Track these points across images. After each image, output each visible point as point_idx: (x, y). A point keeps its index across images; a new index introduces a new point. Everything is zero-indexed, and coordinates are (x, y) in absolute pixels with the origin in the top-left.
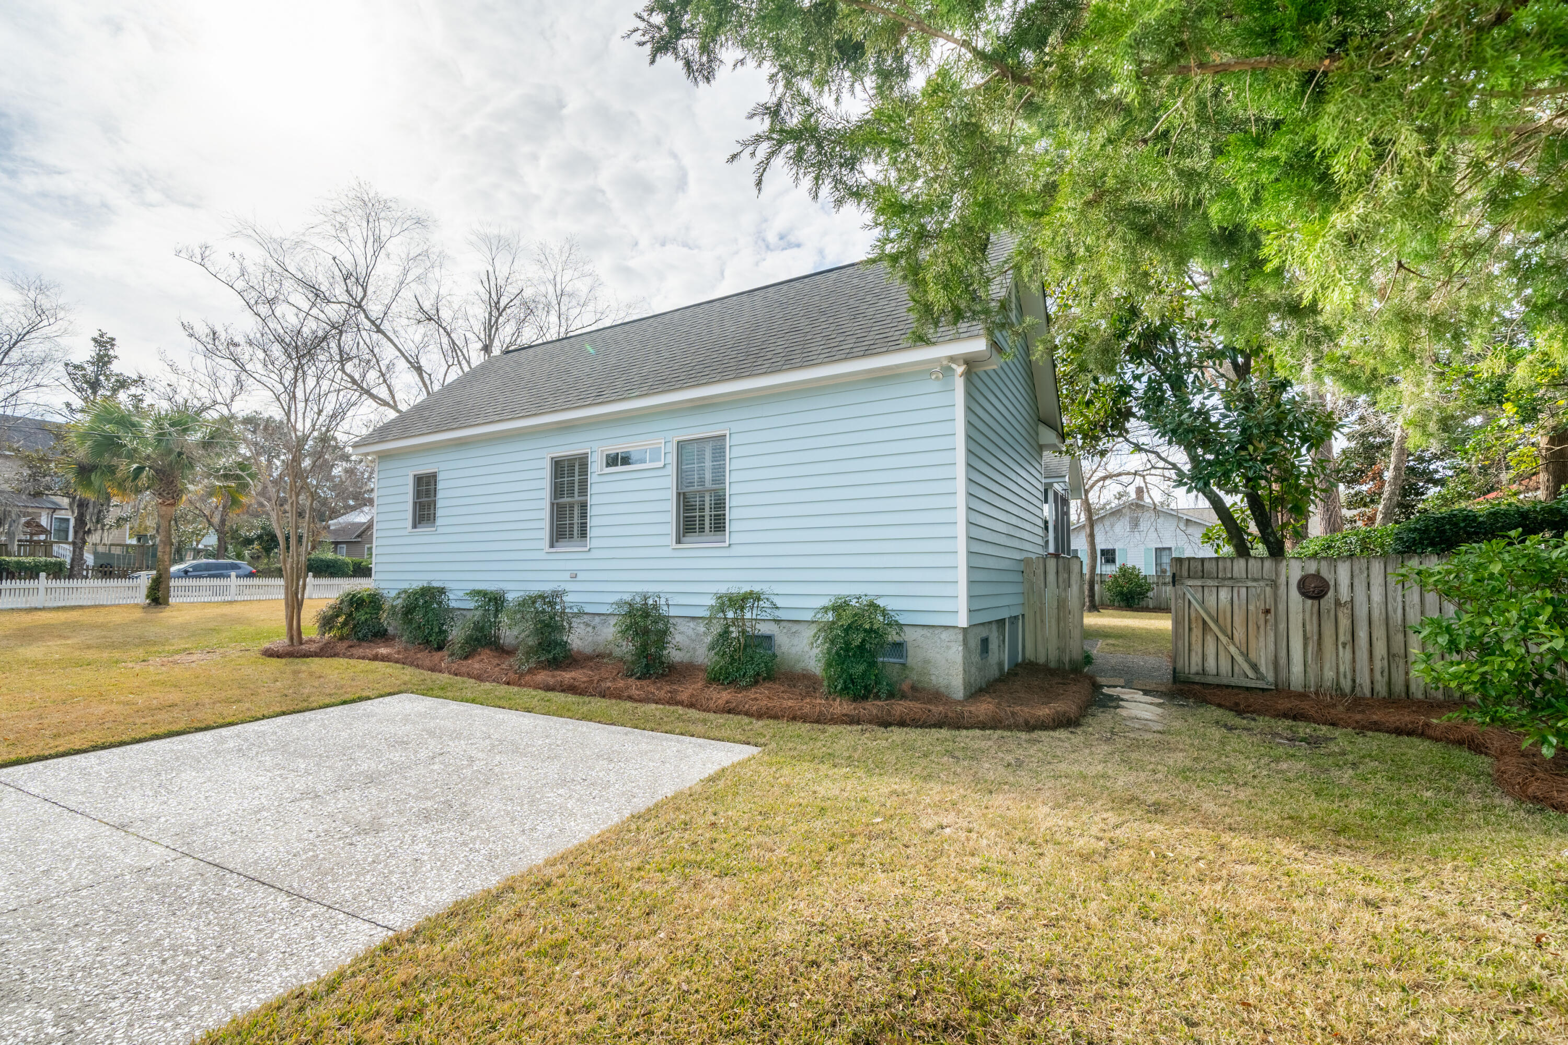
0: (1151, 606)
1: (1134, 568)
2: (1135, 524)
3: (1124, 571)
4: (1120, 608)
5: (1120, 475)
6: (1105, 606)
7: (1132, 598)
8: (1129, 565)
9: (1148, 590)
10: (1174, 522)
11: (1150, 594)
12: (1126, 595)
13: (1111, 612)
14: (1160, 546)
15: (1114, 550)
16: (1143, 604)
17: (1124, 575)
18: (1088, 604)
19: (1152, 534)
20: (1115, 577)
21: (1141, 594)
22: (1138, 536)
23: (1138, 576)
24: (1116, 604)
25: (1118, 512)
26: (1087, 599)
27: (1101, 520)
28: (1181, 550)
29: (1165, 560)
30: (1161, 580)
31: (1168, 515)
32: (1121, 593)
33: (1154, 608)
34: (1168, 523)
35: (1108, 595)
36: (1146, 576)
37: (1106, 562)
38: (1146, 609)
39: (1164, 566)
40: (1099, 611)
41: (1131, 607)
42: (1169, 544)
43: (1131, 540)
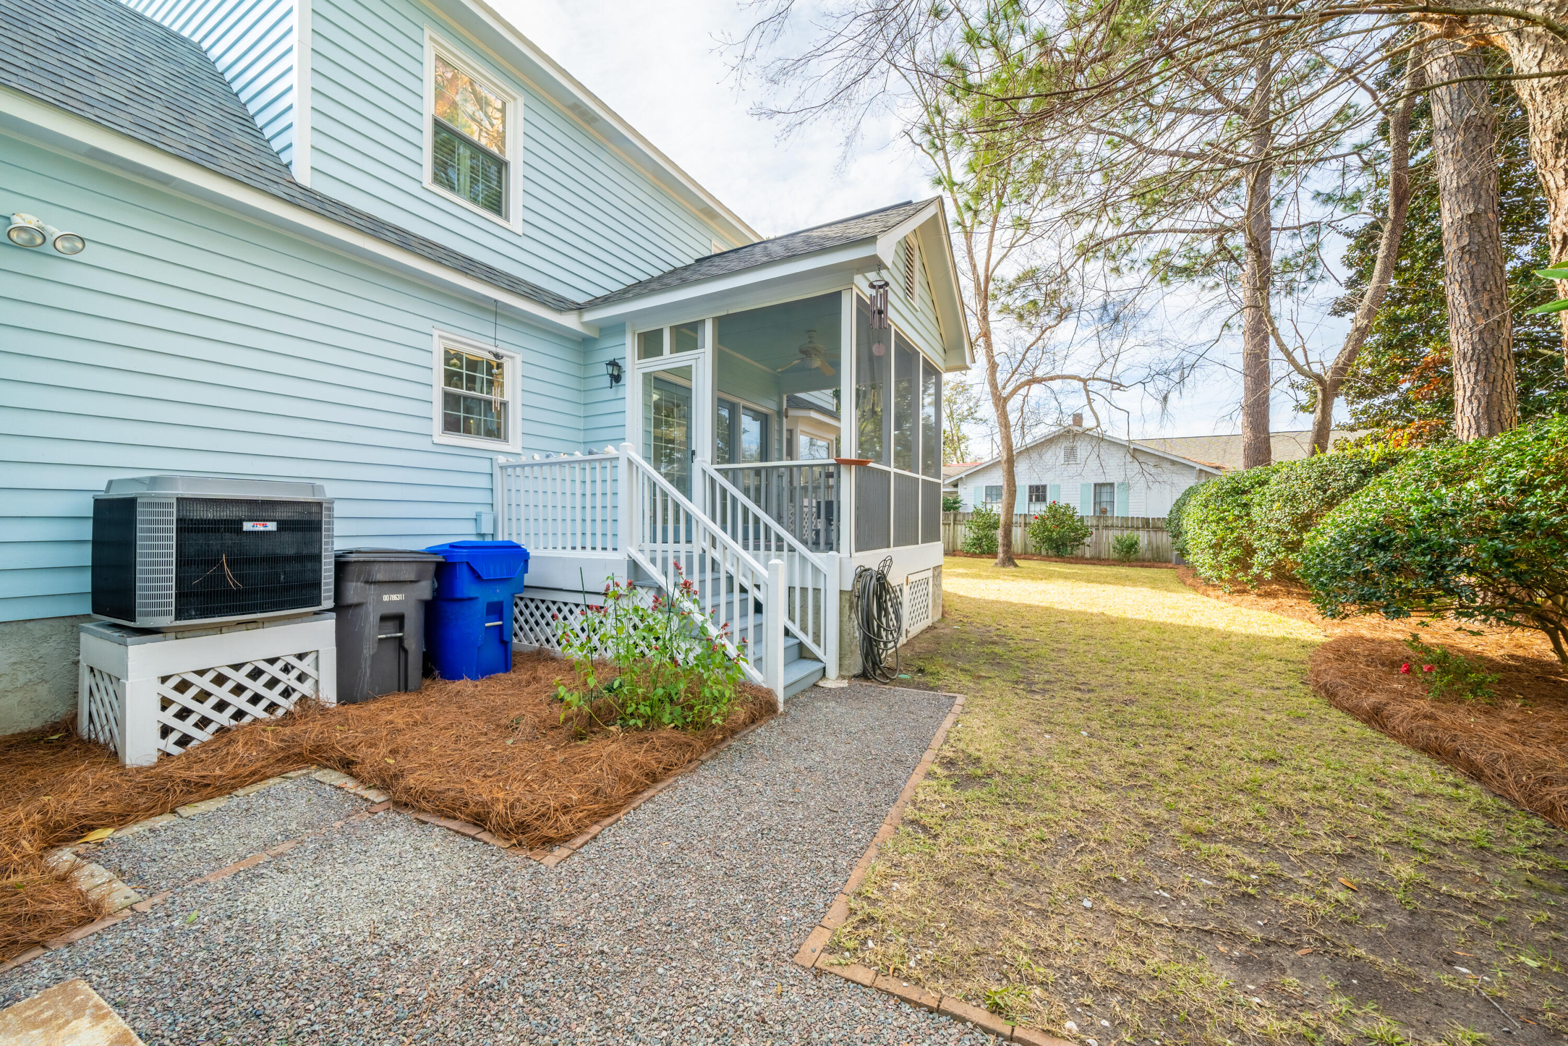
0: (1088, 555)
1: (1068, 506)
2: (1071, 454)
3: (1054, 511)
4: (1047, 558)
5: (1052, 379)
6: (1026, 555)
7: (1064, 545)
8: (1062, 503)
9: (1085, 536)
10: (1121, 453)
11: (1087, 540)
12: (1056, 541)
14: (1101, 480)
15: (1044, 487)
16: (1078, 552)
17: (1054, 516)
18: (1001, 555)
19: (1093, 463)
20: (1043, 519)
21: (1075, 540)
22: (1072, 469)
23: (1072, 517)
24: (1044, 552)
25: (1050, 441)
26: (1000, 550)
27: (1028, 450)
28: (1126, 486)
29: (1105, 498)
30: (1102, 522)
31: (1113, 443)
32: (1050, 539)
33: (1092, 558)
34: (1113, 449)
35: (1032, 541)
36: (1082, 517)
37: (1031, 500)
38: (1082, 560)
39: (1104, 505)
40: (1016, 566)
41: (1062, 557)
42: (1114, 476)
43: (1065, 473)
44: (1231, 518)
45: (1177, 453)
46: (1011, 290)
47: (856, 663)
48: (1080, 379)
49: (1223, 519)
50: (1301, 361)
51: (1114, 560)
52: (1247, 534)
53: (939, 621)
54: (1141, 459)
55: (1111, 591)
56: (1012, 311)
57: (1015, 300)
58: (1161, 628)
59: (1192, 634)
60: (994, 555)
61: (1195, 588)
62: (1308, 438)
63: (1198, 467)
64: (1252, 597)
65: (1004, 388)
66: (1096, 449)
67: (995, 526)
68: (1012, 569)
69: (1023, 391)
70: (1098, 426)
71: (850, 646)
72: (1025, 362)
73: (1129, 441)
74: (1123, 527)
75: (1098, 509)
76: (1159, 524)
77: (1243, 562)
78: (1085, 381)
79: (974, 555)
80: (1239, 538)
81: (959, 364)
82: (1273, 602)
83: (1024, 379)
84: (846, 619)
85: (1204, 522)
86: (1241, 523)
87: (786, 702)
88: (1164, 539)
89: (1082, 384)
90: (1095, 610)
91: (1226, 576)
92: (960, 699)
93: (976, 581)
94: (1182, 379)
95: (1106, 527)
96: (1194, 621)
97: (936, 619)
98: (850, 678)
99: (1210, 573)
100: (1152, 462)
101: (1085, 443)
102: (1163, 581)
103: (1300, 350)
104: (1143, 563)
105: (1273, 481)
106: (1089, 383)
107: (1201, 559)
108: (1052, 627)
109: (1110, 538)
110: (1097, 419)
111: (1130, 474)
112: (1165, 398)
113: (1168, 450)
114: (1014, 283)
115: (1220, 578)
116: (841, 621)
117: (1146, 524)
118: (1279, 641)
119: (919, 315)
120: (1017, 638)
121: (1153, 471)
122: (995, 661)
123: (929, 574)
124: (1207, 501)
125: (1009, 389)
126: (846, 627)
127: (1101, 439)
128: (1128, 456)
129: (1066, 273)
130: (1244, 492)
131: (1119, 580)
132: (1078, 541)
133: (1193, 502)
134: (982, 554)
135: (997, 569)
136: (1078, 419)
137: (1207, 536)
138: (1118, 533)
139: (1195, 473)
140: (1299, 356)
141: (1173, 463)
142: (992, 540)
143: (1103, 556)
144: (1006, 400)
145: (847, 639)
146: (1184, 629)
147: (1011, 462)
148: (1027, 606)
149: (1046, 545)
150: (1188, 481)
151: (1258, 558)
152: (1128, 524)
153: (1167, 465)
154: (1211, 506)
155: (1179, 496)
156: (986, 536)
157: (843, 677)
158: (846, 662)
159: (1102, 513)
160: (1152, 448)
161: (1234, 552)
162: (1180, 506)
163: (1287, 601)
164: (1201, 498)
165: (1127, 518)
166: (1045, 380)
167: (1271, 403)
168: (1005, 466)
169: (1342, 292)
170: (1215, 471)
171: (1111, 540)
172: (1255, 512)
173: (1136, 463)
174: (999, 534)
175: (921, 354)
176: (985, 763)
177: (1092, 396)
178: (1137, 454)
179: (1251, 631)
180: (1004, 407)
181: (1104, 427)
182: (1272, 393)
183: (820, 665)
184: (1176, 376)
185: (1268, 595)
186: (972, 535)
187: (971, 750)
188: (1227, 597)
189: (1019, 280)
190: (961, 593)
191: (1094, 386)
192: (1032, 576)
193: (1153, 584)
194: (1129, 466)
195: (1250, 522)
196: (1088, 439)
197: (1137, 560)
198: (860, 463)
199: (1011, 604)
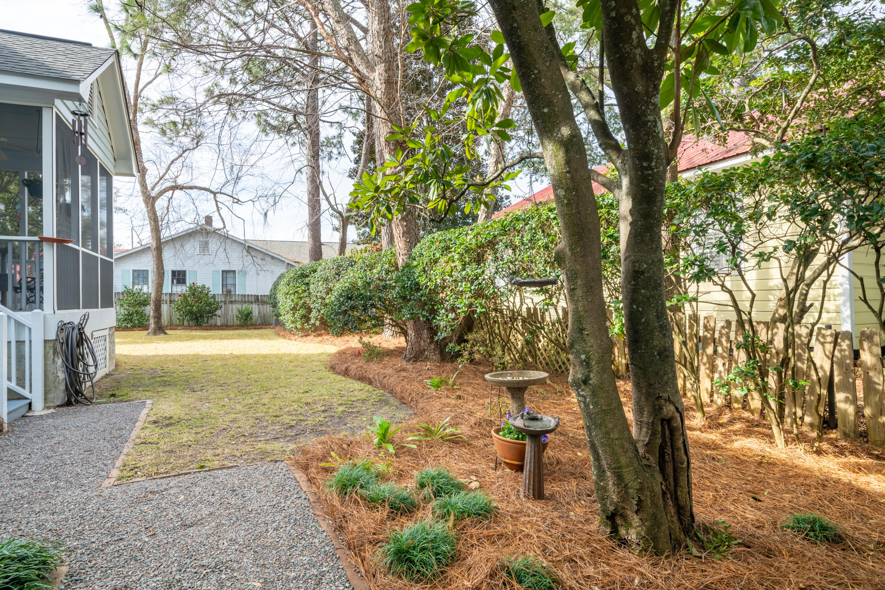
0: (219, 324)
1: (204, 287)
2: (205, 246)
3: (193, 290)
4: (189, 328)
5: (191, 188)
6: (172, 326)
7: (202, 316)
8: (199, 284)
9: (216, 309)
10: (240, 249)
11: (218, 312)
12: (195, 314)
13: (179, 332)
14: (226, 269)
15: (184, 272)
16: (212, 321)
17: (194, 294)
18: (152, 326)
19: (221, 255)
20: (185, 296)
21: (209, 312)
22: (206, 258)
23: (207, 294)
24: (186, 323)
25: (189, 235)
26: (152, 321)
27: (173, 240)
28: (244, 273)
29: (230, 281)
30: (228, 299)
31: (234, 241)
32: (191, 312)
33: (222, 326)
34: (235, 245)
35: (176, 315)
36: (214, 295)
37: (173, 283)
38: (215, 327)
39: (229, 287)
40: (166, 333)
41: (201, 325)
42: (236, 266)
43: (202, 262)
44: (300, 291)
45: (275, 251)
46: (155, 108)
47: (60, 396)
48: (211, 192)
49: (297, 292)
50: (333, 203)
51: (237, 326)
52: (307, 300)
53: (113, 370)
54: (253, 254)
55: (235, 342)
56: (156, 126)
57: (158, 116)
58: (265, 356)
59: (280, 358)
60: (146, 328)
61: (284, 337)
62: (337, 247)
63: (287, 261)
64: (312, 337)
65: (153, 189)
66: (223, 244)
67: (145, 303)
68: (162, 336)
69: (169, 194)
70: (224, 227)
71: (54, 383)
72: (169, 172)
73: (245, 240)
74: (243, 302)
75: (225, 290)
76: (265, 299)
77: (306, 318)
78: (215, 194)
79: (126, 329)
80: (305, 303)
81: (128, 172)
82: (320, 338)
83: (168, 184)
84: (50, 362)
85: (287, 294)
86: (306, 294)
87: (9, 424)
88: (268, 309)
89: (212, 196)
90: (227, 353)
91: (299, 327)
92: (149, 402)
93: (134, 345)
94: (275, 203)
95: (231, 302)
96: (283, 351)
97: (111, 369)
98: (55, 407)
99: (291, 325)
100: (260, 256)
101: (215, 240)
102: (267, 335)
103: (332, 196)
104: (255, 326)
105: (319, 271)
106: (218, 195)
107: (287, 318)
108: (201, 364)
109: (234, 310)
110: (224, 223)
111: (246, 264)
112: (266, 214)
113: (269, 249)
114: (157, 103)
115: (296, 328)
116: (45, 365)
117: (257, 300)
118: (319, 355)
119: (98, 131)
120: (178, 372)
121: (260, 262)
122: (166, 384)
123: (106, 332)
124: (289, 281)
125: (157, 189)
126: (51, 369)
127: (227, 237)
128: (245, 251)
129: (199, 108)
130: (307, 276)
131: (240, 337)
132: (212, 313)
133: (282, 283)
134: (133, 328)
135: (150, 337)
136: (209, 220)
137: (289, 304)
138: (239, 306)
139: (285, 266)
140: (331, 199)
141: (273, 258)
142: (142, 315)
143: (229, 324)
144: (155, 199)
145: (51, 377)
146: (276, 356)
147: (159, 249)
148: (180, 356)
149: (188, 317)
150: (280, 270)
151: (314, 314)
152: (246, 299)
153: (268, 259)
154: (291, 285)
155: (275, 279)
156: (137, 312)
157: (48, 408)
158: (51, 396)
159: (228, 293)
160: (259, 246)
161: (302, 312)
162: (275, 286)
163: (326, 337)
164: (286, 280)
165: (245, 296)
166: (186, 188)
167: (322, 224)
168: (155, 253)
169: (353, 165)
170: (294, 264)
171: (235, 312)
172: (312, 286)
173: (250, 257)
174: (149, 310)
175: (99, 161)
176: (175, 417)
177: (220, 205)
178: (250, 250)
179: (308, 352)
180: (153, 205)
181: (227, 228)
182: (322, 219)
183: (28, 401)
184: (271, 200)
185: (319, 335)
186: (122, 311)
187: (165, 415)
188: (300, 339)
189: (162, 102)
190: (125, 353)
191: (220, 197)
192: (180, 339)
193: (261, 337)
194: (245, 258)
195: (310, 293)
196: (217, 236)
197: (252, 325)
198: (60, 242)
199: (168, 356)
